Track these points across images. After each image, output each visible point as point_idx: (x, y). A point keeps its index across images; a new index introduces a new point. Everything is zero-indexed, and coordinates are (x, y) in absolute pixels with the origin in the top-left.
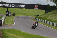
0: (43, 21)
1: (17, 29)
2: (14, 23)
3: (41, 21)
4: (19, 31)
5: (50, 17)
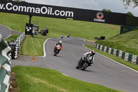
0: (115, 53)
2: (43, 54)
3: (110, 51)
5: (131, 44)
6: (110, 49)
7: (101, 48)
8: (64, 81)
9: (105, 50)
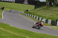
1: (5, 23)
2: (2, 17)
3: (30, 16)
4: (7, 25)
5: (39, 13)
6: (30, 15)
7: (27, 15)
8: (11, 28)
9: (28, 15)
